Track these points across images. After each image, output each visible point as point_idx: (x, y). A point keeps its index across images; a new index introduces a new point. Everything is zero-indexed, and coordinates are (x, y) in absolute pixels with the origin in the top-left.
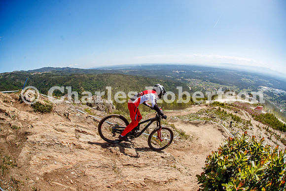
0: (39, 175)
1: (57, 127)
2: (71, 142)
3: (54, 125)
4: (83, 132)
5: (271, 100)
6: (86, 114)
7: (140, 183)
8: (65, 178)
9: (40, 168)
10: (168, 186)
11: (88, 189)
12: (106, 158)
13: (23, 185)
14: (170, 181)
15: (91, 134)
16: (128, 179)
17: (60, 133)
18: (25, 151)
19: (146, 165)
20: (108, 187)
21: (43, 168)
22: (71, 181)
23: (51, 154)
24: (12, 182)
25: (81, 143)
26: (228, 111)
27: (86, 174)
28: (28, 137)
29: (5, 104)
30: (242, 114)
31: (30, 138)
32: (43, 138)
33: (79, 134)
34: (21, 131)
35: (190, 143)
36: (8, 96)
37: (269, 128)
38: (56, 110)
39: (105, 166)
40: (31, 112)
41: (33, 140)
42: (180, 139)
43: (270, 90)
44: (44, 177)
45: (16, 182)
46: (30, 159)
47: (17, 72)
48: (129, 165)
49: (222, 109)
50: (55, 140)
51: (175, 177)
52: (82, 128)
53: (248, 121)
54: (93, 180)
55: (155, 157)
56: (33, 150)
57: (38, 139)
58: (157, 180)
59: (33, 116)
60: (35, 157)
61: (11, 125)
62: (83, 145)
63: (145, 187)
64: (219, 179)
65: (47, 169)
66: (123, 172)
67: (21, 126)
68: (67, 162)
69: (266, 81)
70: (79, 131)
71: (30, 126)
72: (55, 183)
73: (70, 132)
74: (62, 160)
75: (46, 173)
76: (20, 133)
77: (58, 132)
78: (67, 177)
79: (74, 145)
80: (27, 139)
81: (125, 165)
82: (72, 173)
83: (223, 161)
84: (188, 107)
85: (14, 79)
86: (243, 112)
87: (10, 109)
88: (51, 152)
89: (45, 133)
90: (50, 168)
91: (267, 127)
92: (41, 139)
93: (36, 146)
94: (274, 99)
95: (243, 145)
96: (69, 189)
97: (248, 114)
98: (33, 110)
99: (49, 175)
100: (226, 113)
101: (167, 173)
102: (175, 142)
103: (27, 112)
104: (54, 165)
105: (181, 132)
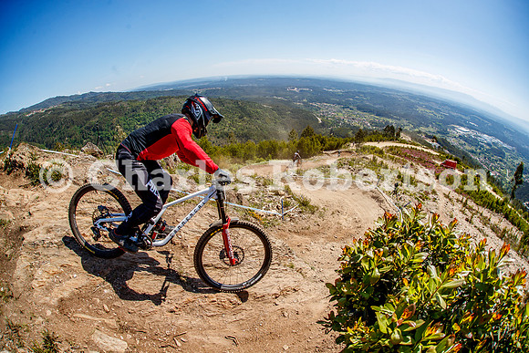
0: (50, 306)
7: (228, 300)
8: (94, 303)
9: (50, 292)
10: (281, 304)
11: (136, 320)
14: (284, 293)
18: (22, 262)
20: (172, 312)
21: (56, 290)
22: (106, 307)
23: (66, 261)
26: (391, 165)
31: (28, 237)
32: (49, 232)
34: (12, 227)
35: (320, 221)
37: (468, 202)
40: (26, 187)
41: (33, 239)
42: (300, 212)
44: (59, 307)
46: (32, 277)
49: (379, 159)
51: (293, 285)
55: (254, 248)
56: (36, 258)
57: (41, 237)
58: (260, 292)
59: (30, 194)
60: (39, 271)
63: (239, 307)
64: (367, 296)
65: (63, 290)
67: (12, 217)
68: (95, 271)
71: (27, 214)
72: (78, 315)
75: (62, 300)
76: (11, 232)
78: (98, 301)
80: (23, 239)
82: (105, 291)
84: (315, 155)
88: (66, 257)
89: (52, 223)
90: (68, 288)
91: (465, 199)
92: (46, 236)
93: (40, 250)
94: (478, 151)
95: (413, 231)
96: (104, 324)
99: (68, 303)
100: (386, 168)
101: (277, 277)
102: (292, 219)
103: (21, 189)
104: (72, 281)
105: (302, 200)
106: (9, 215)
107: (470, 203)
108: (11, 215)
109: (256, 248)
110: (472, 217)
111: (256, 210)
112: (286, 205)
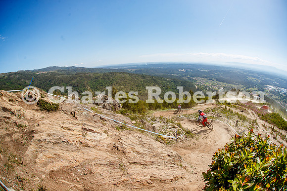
0: (45, 173)
1: (64, 126)
2: (78, 140)
3: (60, 123)
4: (90, 130)
5: (277, 99)
6: (92, 113)
7: (146, 181)
8: (71, 176)
9: (46, 166)
10: (174, 185)
11: (94, 187)
12: (113, 156)
13: (29, 183)
14: (176, 179)
15: (97, 133)
16: (134, 177)
17: (67, 131)
18: (31, 149)
19: (153, 163)
20: (115, 185)
21: (49, 165)
22: (78, 178)
23: (57, 152)
24: (17, 180)
25: (87, 141)
26: (234, 110)
27: (92, 172)
28: (34, 135)
29: (10, 103)
30: (248, 114)
31: (36, 136)
32: (49, 136)
33: (86, 132)
34: (27, 129)
35: (196, 142)
36: (14, 95)
37: (275, 128)
38: (63, 109)
39: (111, 164)
40: (37, 110)
41: (39, 138)
42: (186, 137)
43: (276, 89)
44: (50, 174)
45: (21, 180)
46: (36, 157)
47: (22, 71)
48: (135, 163)
49: (228, 108)
50: (62, 138)
51: (181, 175)
52: (88, 127)
53: (254, 120)
54: (100, 178)
55: (162, 155)
56: (40, 148)
57: (44, 137)
58: (163, 178)
59: (39, 115)
60: (41, 155)
61: (16, 124)
62: (90, 143)
63: (151, 185)
64: (225, 176)
65: (54, 167)
66: (130, 170)
67: (27, 124)
68: (74, 159)
69: (272, 80)
70: (85, 129)
71: (36, 124)
72: (61, 180)
73: (77, 130)
74: (69, 157)
75: (52, 171)
76: (26, 132)
77: (65, 131)
78: (74, 175)
79: (81, 142)
80: (33, 137)
81: (132, 163)
82: (78, 170)
83: (230, 158)
84: (194, 106)
85: (19, 79)
86: (249, 111)
87: (15, 108)
88: (58, 150)
89: (51, 132)
90: (57, 166)
91: (273, 126)
92: (47, 138)
93: (43, 144)
94: (280, 98)
95: (249, 143)
96: (75, 187)
97: (254, 113)
98: (39, 108)
99: (55, 173)
100: (232, 112)
101: (173, 171)
102: (182, 141)
103: (33, 111)
104: (60, 162)
105: (187, 131)
106: (26, 123)
107: (276, 128)
108: (27, 123)
109: (163, 155)
110: (276, 136)
111: (163, 136)
112: (178, 133)
